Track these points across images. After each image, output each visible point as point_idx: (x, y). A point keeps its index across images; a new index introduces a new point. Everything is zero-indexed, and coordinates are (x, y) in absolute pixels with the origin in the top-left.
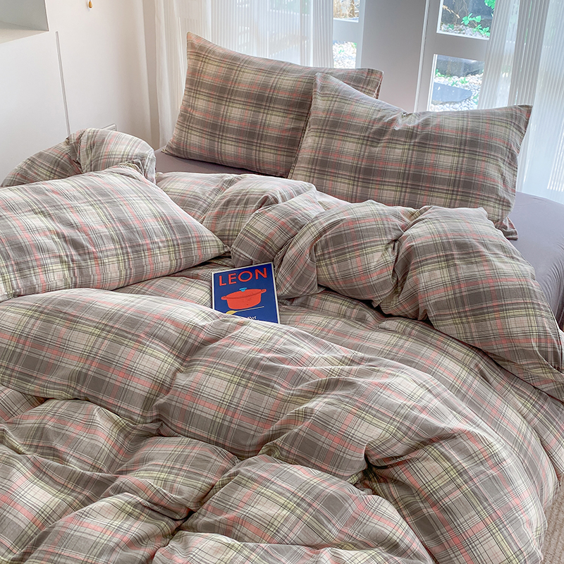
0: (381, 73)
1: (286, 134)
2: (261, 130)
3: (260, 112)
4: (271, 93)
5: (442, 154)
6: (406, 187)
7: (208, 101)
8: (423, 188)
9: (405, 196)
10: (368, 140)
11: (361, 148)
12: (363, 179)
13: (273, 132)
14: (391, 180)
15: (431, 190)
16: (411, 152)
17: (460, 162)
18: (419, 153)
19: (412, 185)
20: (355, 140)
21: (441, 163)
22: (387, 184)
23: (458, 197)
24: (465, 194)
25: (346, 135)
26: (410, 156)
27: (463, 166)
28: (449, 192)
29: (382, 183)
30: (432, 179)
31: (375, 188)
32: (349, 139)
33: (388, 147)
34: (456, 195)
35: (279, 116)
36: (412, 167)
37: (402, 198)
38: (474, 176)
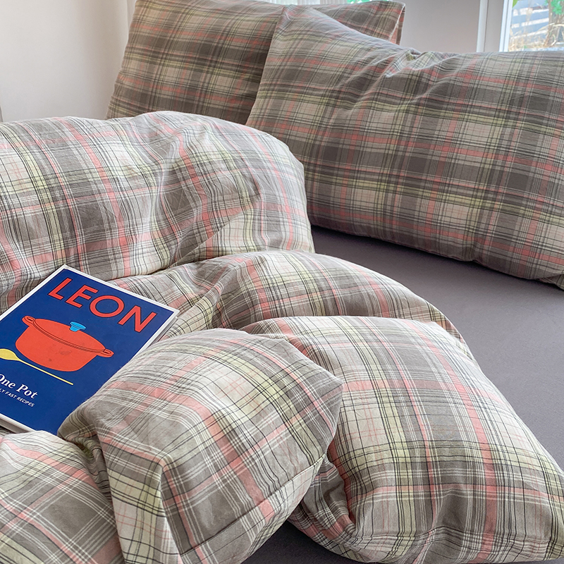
5: (470, 121)
6: (397, 183)
7: (141, 61)
8: (427, 185)
9: (393, 200)
10: (337, 98)
11: (325, 112)
12: (323, 166)
13: (218, 102)
14: (370, 170)
15: (443, 188)
16: (410, 116)
17: (506, 137)
18: (426, 118)
19: (407, 178)
20: (318, 99)
21: (468, 137)
22: (362, 176)
23: (498, 205)
24: (513, 200)
25: (304, 91)
26: (408, 124)
27: (513, 144)
28: (479, 194)
29: (355, 174)
30: (447, 168)
31: (342, 185)
32: (307, 98)
33: (370, 108)
34: (494, 200)
35: (229, 76)
36: (411, 144)
37: (389, 203)
38: (534, 164)
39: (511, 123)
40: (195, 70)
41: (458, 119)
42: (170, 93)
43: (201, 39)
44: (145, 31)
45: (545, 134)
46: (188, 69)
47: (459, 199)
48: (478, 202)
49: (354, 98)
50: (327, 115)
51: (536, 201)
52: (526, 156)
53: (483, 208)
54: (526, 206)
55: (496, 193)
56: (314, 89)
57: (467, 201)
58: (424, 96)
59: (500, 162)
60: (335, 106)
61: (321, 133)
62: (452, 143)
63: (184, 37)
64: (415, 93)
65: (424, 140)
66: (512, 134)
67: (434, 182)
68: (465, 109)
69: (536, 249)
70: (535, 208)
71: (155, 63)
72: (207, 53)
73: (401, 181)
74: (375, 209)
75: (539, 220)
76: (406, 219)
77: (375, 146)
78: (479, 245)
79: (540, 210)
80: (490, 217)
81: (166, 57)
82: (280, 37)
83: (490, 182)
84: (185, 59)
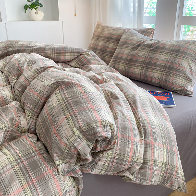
5: (161, 55)
6: (144, 68)
7: (95, 40)
8: (150, 68)
9: (143, 71)
10: (133, 49)
11: (130, 51)
12: (128, 64)
13: (109, 50)
14: (138, 65)
15: (153, 69)
16: (148, 53)
17: (169, 58)
18: (152, 54)
19: (146, 67)
20: (129, 49)
21: (160, 58)
22: (136, 66)
23: (165, 73)
24: (168, 72)
25: (126, 47)
26: (148, 55)
27: (170, 60)
28: (161, 71)
29: (135, 65)
30: (155, 65)
31: (132, 68)
32: (127, 48)
33: (139, 51)
34: (164, 72)
35: (112, 44)
36: (148, 59)
37: (142, 72)
38: (174, 65)
39: (170, 55)
40: (106, 43)
41: (158, 54)
42: (100, 48)
43: (108, 36)
44: (96, 34)
45: (178, 58)
46: (104, 42)
47: (156, 72)
48: (161, 73)
49: (136, 49)
50: (130, 52)
51: (174, 73)
52: (173, 63)
53: (162, 74)
54: (171, 74)
55: (165, 71)
56: (129, 47)
57: (158, 72)
58: (152, 49)
59: (166, 64)
60: (132, 50)
61: (129, 56)
62: (156, 59)
63: (104, 35)
64: (150, 48)
65: (151, 58)
66: (170, 58)
67: (151, 68)
68: (160, 52)
69: (173, 84)
70: (173, 74)
71: (97, 41)
72: (109, 39)
73: (144, 67)
74: (139, 74)
75: (174, 77)
76: (145, 76)
77: (140, 59)
78: (160, 82)
79: (175, 75)
80: (163, 76)
81: (100, 40)
82: (124, 35)
83: (164, 68)
84: (104, 40)
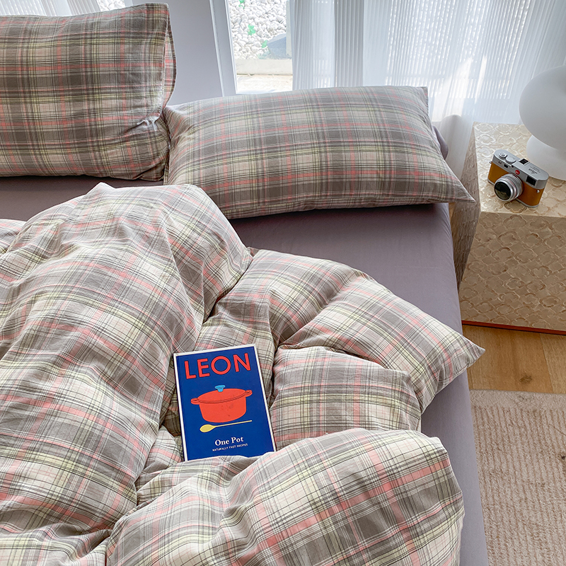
0: (165, 7)
1: (69, 125)
2: (32, 127)
3: (19, 103)
4: (25, 72)
